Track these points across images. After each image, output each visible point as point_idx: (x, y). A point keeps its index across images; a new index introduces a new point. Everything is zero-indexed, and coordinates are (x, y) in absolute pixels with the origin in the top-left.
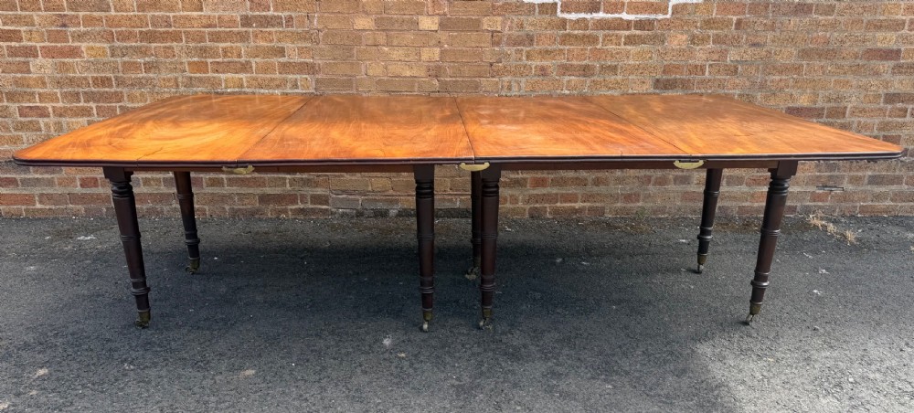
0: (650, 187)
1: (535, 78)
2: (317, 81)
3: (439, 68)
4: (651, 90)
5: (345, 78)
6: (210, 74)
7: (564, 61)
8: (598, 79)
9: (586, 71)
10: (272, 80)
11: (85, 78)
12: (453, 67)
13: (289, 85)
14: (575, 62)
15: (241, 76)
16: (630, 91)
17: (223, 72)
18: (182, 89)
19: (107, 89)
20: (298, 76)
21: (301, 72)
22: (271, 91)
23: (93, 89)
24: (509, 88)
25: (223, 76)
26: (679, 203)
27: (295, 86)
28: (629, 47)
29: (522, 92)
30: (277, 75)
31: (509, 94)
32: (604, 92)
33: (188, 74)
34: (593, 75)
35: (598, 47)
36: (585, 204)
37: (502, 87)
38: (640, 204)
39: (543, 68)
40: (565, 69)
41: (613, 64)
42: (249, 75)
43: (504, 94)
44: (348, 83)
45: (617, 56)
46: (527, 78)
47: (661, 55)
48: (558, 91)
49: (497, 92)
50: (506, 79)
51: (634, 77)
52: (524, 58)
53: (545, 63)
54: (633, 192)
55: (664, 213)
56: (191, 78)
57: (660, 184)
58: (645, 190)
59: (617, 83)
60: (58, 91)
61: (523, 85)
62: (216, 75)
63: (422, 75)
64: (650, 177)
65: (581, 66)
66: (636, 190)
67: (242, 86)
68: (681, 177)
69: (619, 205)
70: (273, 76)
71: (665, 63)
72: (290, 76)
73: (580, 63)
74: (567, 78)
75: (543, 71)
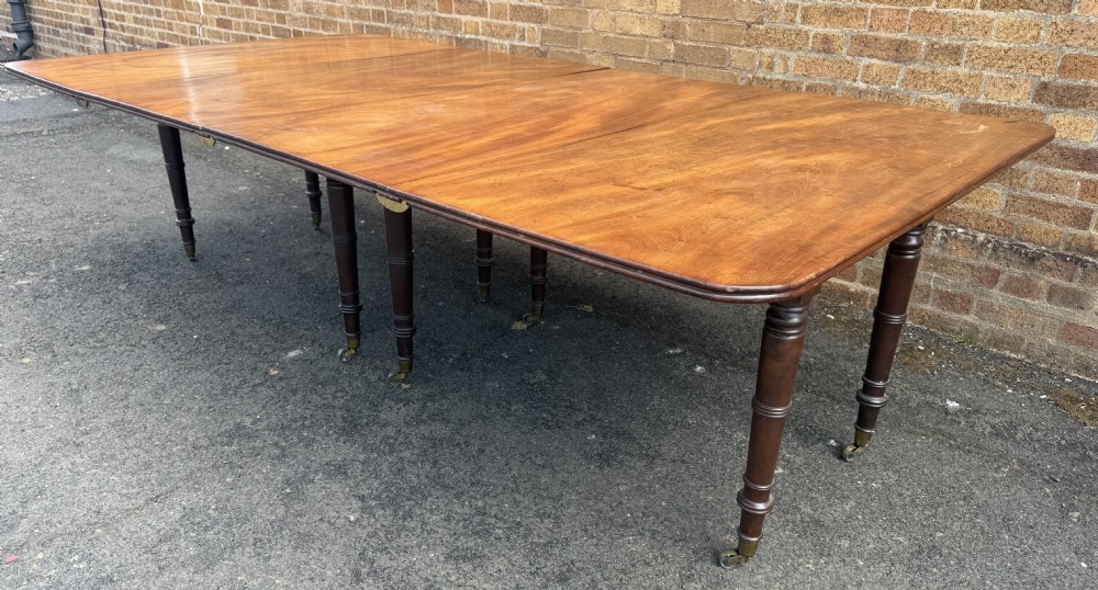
0: (995, 291)
1: (812, 55)
2: (543, 31)
3: (677, 26)
4: (1028, 104)
5: (570, 31)
6: (454, 16)
7: (865, 31)
8: (922, 68)
9: (900, 51)
10: (503, 27)
11: (368, 10)
12: (696, 25)
13: (517, 35)
14: (882, 34)
15: (479, 19)
16: (982, 100)
17: (465, 14)
18: (432, 30)
19: (381, 25)
20: (526, 25)
21: (529, 19)
22: (501, 41)
23: (373, 23)
24: (771, 67)
25: (463, 18)
26: (1052, 341)
27: (522, 38)
28: (990, 14)
29: (790, 77)
30: (508, 22)
31: (768, 77)
32: (929, 95)
33: (437, 14)
34: (913, 60)
35: (929, 9)
36: (867, 289)
37: (760, 63)
38: (970, 318)
39: (826, 40)
40: (864, 45)
41: (954, 43)
42: (484, 19)
43: (761, 76)
44: (573, 39)
45: (964, 30)
46: (800, 53)
47: (1061, 35)
48: (848, 83)
49: (751, 71)
50: (767, 51)
51: (993, 73)
52: (798, 19)
53: (831, 31)
54: (959, 291)
55: (1017, 351)
56: (439, 18)
57: (1016, 292)
58: (982, 294)
59: (957, 80)
60: (350, 21)
61: (791, 64)
62: (458, 16)
63: (656, 33)
64: (999, 272)
65: (891, 41)
66: (965, 289)
67: (477, 33)
68: (1066, 290)
69: (928, 307)
70: (505, 23)
71: (1068, 51)
72: (520, 24)
73: (892, 36)
74: (865, 61)
75: (826, 45)
